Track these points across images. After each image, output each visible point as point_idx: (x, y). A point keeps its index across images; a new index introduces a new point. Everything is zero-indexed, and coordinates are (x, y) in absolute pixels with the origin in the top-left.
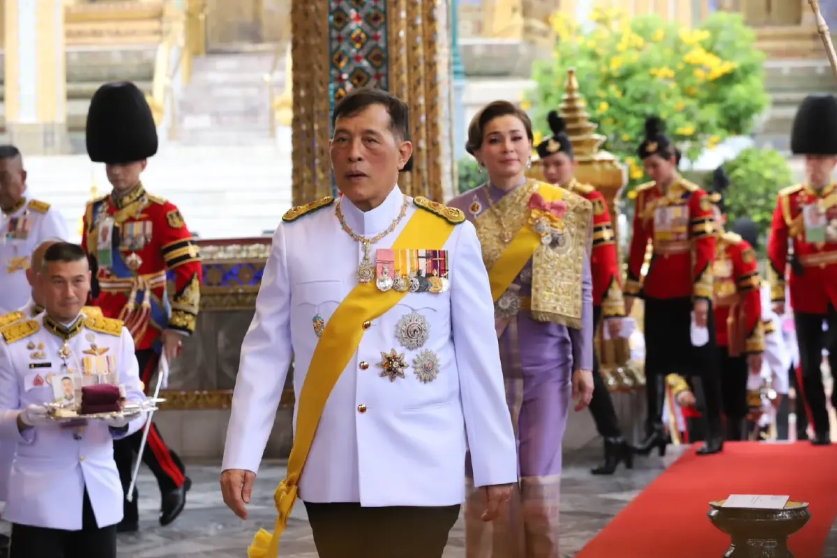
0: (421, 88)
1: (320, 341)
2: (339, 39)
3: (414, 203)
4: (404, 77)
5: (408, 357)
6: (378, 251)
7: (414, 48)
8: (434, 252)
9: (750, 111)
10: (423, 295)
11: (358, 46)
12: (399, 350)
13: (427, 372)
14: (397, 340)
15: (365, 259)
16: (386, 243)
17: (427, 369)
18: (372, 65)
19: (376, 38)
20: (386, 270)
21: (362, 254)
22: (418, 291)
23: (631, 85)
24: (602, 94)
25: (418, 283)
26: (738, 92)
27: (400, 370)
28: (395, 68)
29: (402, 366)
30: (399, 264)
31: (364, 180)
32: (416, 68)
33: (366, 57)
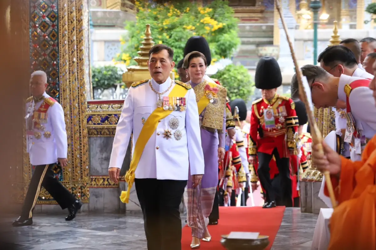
0: (75, 32)
1: (144, 126)
2: (35, 7)
3: (175, 82)
4: (66, 26)
5: (173, 132)
6: (164, 97)
7: (71, 13)
8: (182, 98)
9: (231, 46)
10: (178, 112)
11: (44, 11)
12: (170, 130)
13: (178, 137)
14: (169, 126)
15: (159, 100)
16: (167, 95)
17: (178, 136)
18: (51, 21)
19: (52, 7)
20: (166, 103)
21: (158, 98)
22: (176, 111)
23: (173, 33)
24: (160, 37)
25: (176, 108)
26: (225, 38)
27: (170, 136)
28: (62, 22)
29: (171, 134)
30: (170, 102)
31: (161, 74)
32: (72, 22)
33: (47, 17)
